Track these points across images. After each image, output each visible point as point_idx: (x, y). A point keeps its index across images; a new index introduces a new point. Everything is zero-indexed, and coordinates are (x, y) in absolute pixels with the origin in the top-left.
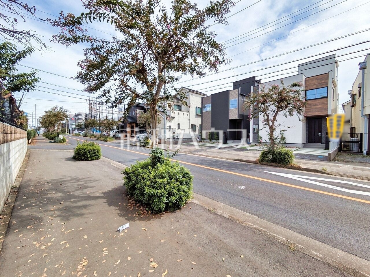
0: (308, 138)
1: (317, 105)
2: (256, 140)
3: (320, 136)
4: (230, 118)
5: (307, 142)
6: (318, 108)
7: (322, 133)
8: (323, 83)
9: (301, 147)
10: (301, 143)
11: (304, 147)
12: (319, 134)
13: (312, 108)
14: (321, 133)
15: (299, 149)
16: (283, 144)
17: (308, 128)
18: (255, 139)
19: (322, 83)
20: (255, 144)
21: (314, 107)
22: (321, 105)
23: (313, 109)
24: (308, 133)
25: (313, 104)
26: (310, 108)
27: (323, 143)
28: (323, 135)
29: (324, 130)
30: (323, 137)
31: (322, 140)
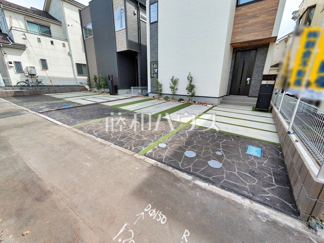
0: (230, 87)
1: (255, 16)
2: (155, 89)
3: (248, 83)
4: (118, 50)
5: (228, 94)
6: (256, 23)
7: (253, 78)
9: (216, 104)
10: (218, 97)
11: (222, 103)
12: (248, 79)
13: (246, 24)
14: (251, 77)
15: (214, 107)
16: (191, 98)
17: (232, 68)
18: (153, 87)
20: (154, 97)
21: (250, 21)
22: (263, 16)
24: (231, 77)
26: (243, 25)
27: (250, 96)
28: (253, 82)
29: (256, 72)
30: (253, 84)
31: (250, 91)
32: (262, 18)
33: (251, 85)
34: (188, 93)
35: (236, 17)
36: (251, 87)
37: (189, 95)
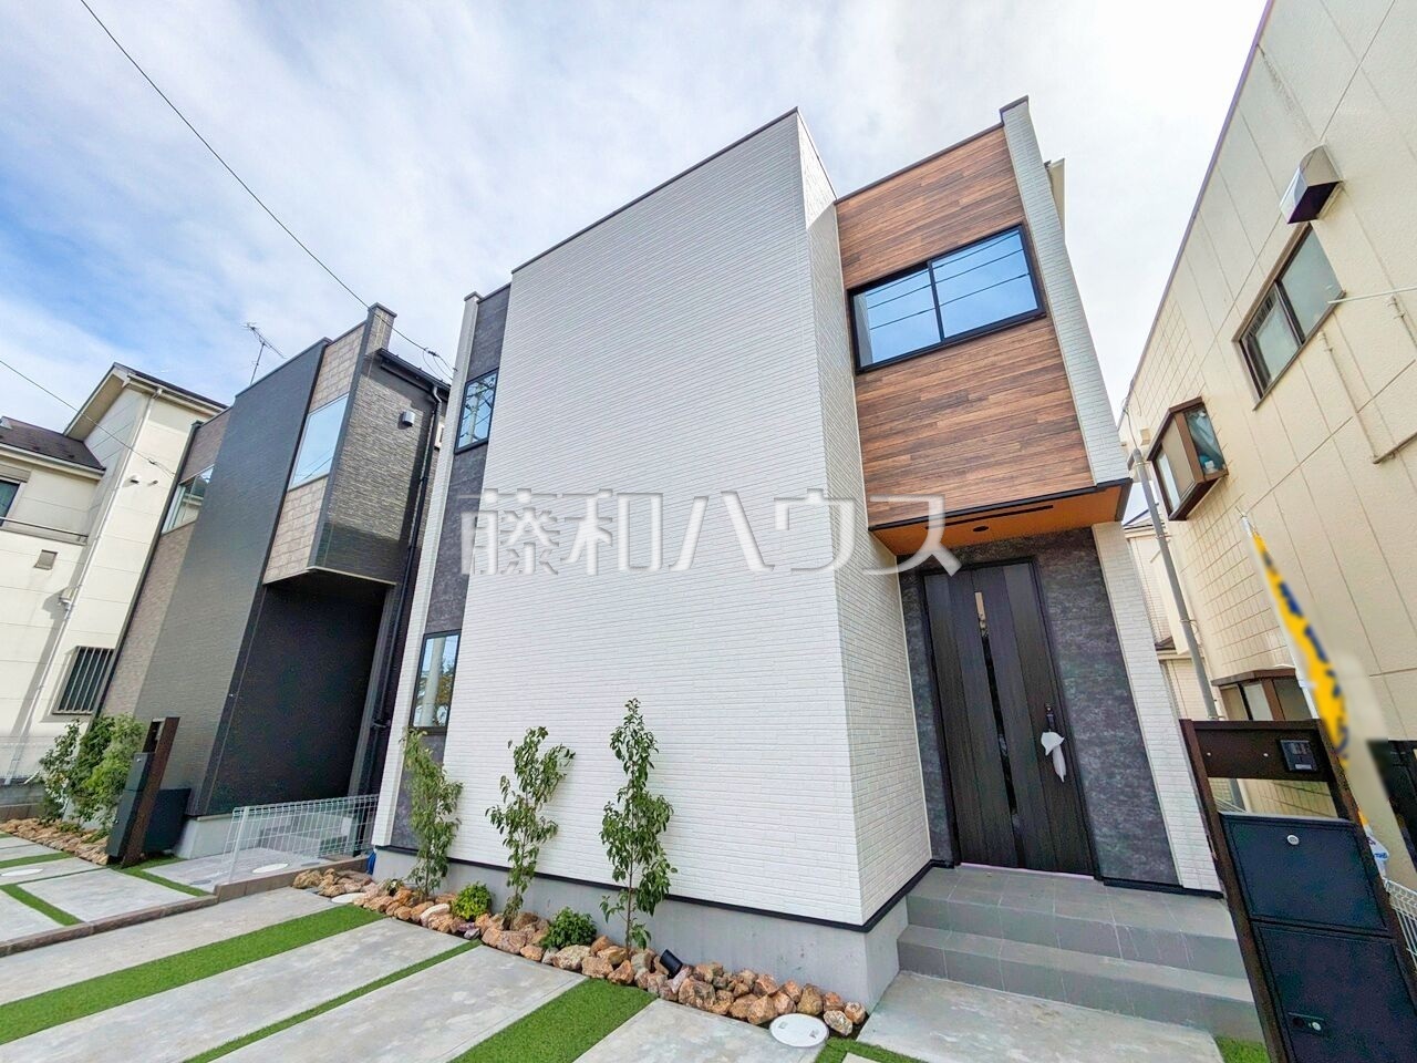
1: (960, 401)
3: (1061, 769)
4: (272, 576)
5: (946, 854)
6: (975, 429)
7: (1080, 736)
8: (977, 204)
9: (860, 994)
10: (861, 923)
12: (1051, 741)
13: (925, 434)
16: (639, 915)
19: (966, 208)
20: (391, 890)
21: (946, 422)
22: (1001, 396)
23: (931, 443)
25: (924, 397)
26: (912, 439)
27: (1115, 874)
28: (1089, 761)
29: (1081, 688)
30: (1097, 779)
31: (1097, 831)
32: (998, 404)
33: (1086, 783)
35: (864, 410)
36: (1093, 797)
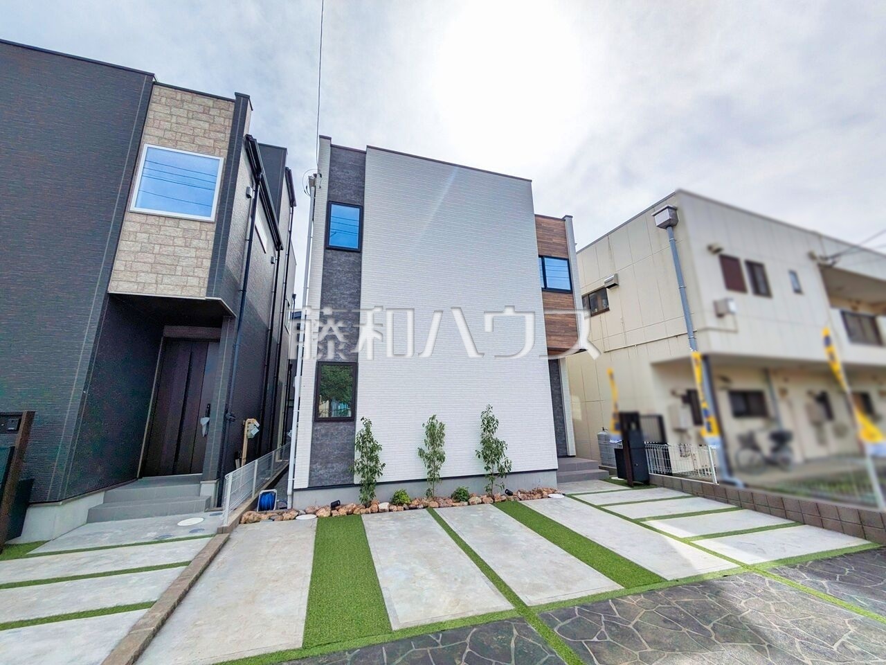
2: (339, 467)
4: (122, 285)
8: (557, 244)
9: (555, 487)
10: (557, 468)
15: (568, 496)
18: (326, 462)
19: (553, 243)
20: (335, 505)
34: (487, 468)
37: (489, 472)
